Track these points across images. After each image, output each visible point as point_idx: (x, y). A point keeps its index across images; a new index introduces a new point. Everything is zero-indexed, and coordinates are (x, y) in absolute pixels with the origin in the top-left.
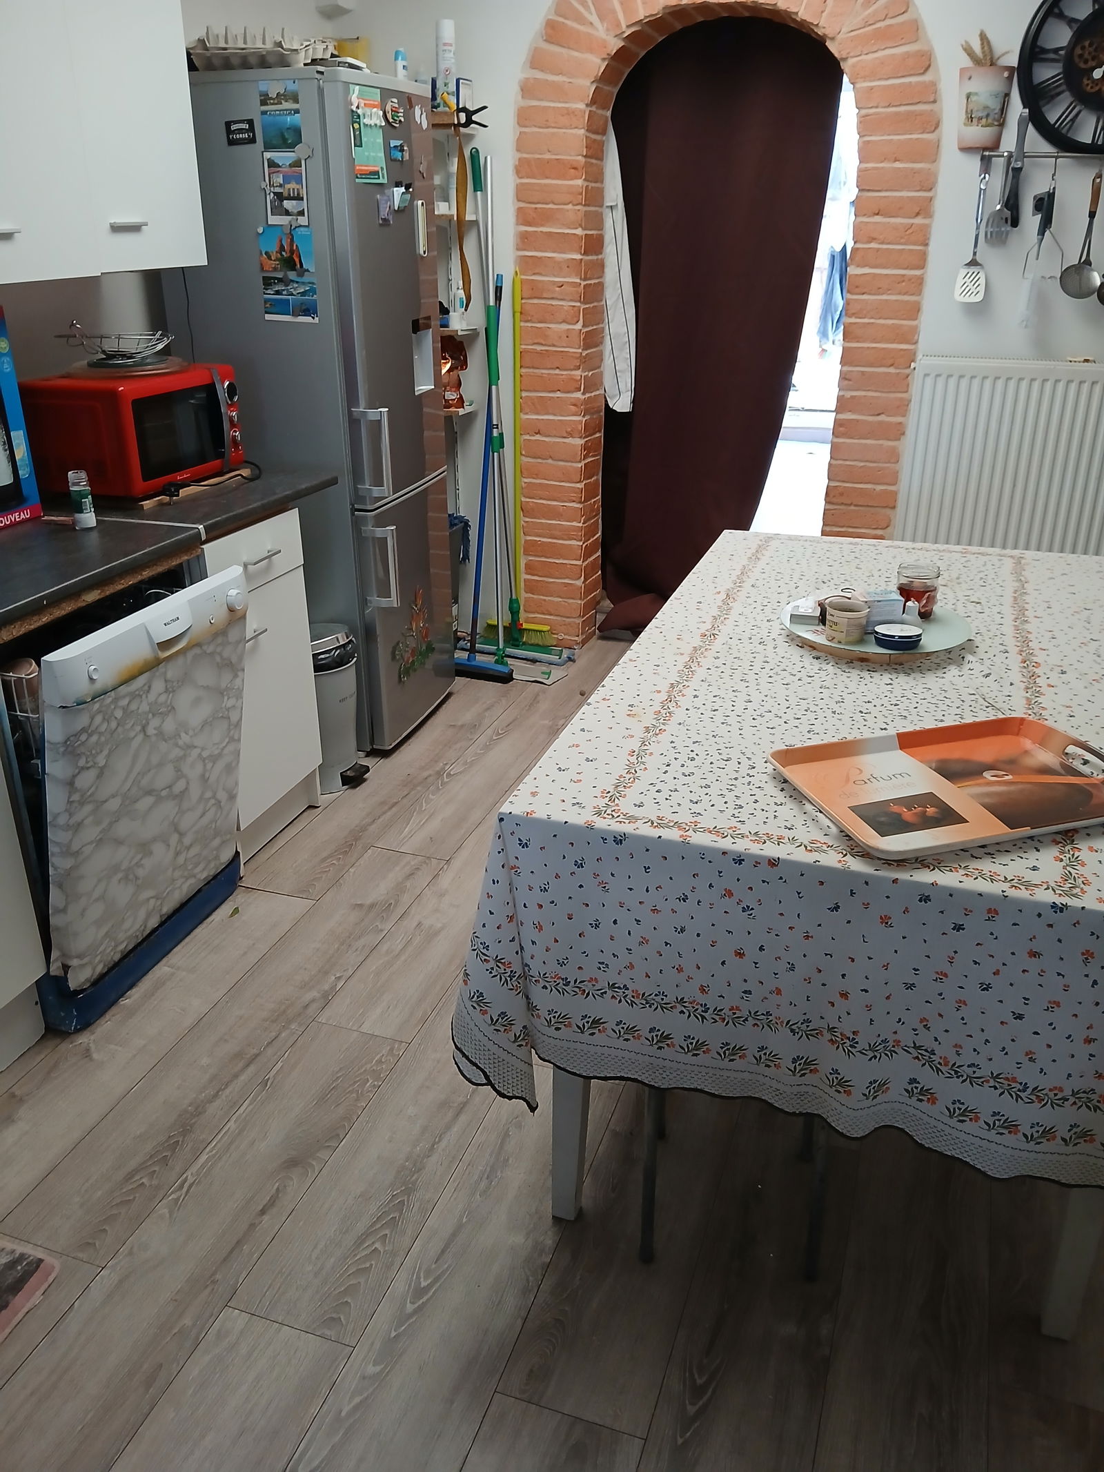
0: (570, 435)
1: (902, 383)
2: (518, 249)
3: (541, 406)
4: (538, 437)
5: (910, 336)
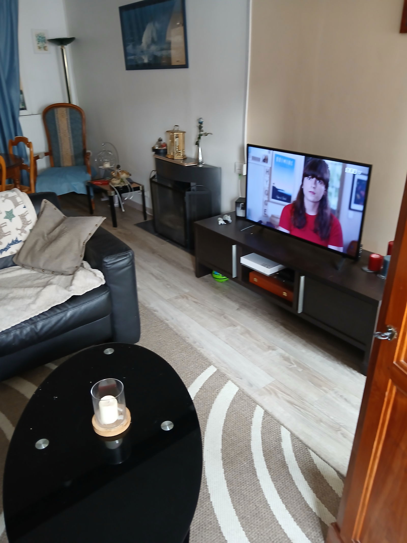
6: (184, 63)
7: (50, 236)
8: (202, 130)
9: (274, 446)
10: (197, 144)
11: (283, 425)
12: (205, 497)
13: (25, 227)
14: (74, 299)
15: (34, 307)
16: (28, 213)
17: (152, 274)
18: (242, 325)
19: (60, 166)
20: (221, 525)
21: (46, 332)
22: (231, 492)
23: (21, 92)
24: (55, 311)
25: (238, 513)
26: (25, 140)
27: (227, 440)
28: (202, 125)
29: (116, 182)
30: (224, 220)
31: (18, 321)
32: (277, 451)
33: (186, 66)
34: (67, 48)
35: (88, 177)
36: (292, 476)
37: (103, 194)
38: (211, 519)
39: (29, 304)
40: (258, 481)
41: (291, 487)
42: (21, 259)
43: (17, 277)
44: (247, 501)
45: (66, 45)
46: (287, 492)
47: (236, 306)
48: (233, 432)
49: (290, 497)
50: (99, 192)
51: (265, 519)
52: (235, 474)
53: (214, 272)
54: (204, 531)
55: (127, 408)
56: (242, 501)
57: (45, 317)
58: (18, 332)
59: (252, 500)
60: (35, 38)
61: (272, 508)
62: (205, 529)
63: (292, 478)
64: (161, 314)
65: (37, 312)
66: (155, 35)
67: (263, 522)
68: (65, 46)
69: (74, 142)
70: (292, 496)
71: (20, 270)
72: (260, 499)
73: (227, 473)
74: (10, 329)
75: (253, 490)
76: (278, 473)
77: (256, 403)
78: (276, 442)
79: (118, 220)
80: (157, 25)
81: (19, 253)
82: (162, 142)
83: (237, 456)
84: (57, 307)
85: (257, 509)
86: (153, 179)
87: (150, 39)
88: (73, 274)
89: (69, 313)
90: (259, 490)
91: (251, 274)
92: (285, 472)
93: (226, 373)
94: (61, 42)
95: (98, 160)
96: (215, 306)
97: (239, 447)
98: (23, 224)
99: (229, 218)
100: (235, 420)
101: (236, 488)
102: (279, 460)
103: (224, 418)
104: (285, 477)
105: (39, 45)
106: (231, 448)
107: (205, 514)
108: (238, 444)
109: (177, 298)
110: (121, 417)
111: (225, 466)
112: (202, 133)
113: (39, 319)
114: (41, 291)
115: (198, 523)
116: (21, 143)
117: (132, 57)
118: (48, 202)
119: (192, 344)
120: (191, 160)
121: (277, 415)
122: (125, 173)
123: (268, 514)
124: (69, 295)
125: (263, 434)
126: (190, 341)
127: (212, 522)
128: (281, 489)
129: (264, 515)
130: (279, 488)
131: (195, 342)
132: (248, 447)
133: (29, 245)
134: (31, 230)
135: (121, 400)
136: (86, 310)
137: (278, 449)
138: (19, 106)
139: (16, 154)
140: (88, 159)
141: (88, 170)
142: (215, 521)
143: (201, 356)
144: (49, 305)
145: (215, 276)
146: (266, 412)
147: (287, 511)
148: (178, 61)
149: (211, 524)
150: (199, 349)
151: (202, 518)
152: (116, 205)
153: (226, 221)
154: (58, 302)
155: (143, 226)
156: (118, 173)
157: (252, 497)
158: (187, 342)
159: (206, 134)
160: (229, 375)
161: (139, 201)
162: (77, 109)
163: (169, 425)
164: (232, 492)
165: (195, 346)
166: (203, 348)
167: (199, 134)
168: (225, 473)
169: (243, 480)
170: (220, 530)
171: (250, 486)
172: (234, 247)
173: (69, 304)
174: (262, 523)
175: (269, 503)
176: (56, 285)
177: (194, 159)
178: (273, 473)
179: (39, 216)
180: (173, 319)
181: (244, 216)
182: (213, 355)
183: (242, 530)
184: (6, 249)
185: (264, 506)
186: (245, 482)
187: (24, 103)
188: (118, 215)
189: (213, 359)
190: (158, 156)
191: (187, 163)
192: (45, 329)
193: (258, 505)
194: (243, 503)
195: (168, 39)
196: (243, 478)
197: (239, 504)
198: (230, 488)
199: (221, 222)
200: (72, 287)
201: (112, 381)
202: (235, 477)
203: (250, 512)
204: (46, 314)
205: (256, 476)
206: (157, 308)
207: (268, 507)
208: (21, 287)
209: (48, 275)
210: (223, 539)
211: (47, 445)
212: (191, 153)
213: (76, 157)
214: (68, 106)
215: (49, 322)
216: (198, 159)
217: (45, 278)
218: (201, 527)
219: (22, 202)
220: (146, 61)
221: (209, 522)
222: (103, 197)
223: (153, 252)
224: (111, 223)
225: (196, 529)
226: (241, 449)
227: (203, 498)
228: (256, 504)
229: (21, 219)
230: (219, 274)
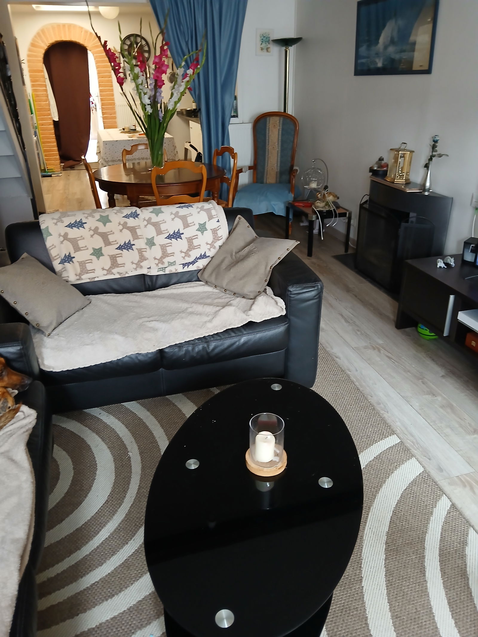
0: (50, 125)
1: (114, 108)
2: (32, 87)
3: (42, 119)
4: (42, 126)
5: (113, 100)
6: (426, 68)
7: (238, 255)
8: (436, 150)
9: (455, 549)
10: (427, 166)
11: (473, 527)
12: (356, 579)
13: (215, 243)
14: (250, 325)
15: (209, 325)
16: (220, 228)
17: (342, 316)
18: (445, 396)
19: (262, 183)
20: (369, 617)
21: (217, 354)
22: (388, 583)
23: (236, 98)
24: (230, 334)
25: (392, 609)
26: (231, 151)
27: (395, 524)
28: (437, 144)
29: (320, 205)
30: (444, 263)
31: (193, 337)
32: (458, 555)
33: (428, 71)
34: (292, 50)
35: (290, 197)
36: (471, 590)
37: (304, 218)
38: (358, 605)
39: (206, 322)
40: (426, 582)
41: (468, 603)
42: (206, 275)
43: (199, 293)
44: (407, 600)
45: (291, 46)
46: (462, 606)
47: (441, 372)
48: (406, 517)
49: (464, 614)
50: (299, 215)
51: (425, 628)
52: (398, 565)
53: (420, 325)
54: (347, 615)
55: (284, 451)
56: (401, 598)
57: (219, 338)
58: (190, 348)
59: (413, 601)
60: (259, 39)
61: (436, 619)
62: (349, 613)
63: (471, 593)
64: (343, 362)
65: (211, 332)
66: (395, 34)
67: (422, 631)
68: (290, 48)
69: (282, 157)
70: (466, 614)
71: (203, 286)
72: (423, 604)
73: (388, 561)
74: (183, 344)
75: (417, 590)
76: (454, 581)
77: (442, 492)
78: (460, 544)
79: (314, 249)
80: (401, 22)
81: (205, 268)
82: (383, 162)
83: (404, 546)
84: (232, 329)
85: (418, 613)
86: (364, 205)
87: (389, 39)
88: (255, 298)
89: (243, 339)
90: (424, 592)
91: (469, 336)
92: (463, 582)
93: (411, 448)
94: (286, 42)
95: (305, 179)
96: (414, 366)
97: (410, 536)
98: (214, 238)
99: (452, 262)
100: (411, 504)
101: (395, 581)
102: (458, 566)
103: (398, 498)
104: (461, 589)
105: (262, 46)
106: (399, 535)
107: (353, 598)
108: (409, 532)
109: (366, 347)
110: (277, 459)
111: (388, 552)
112: (434, 153)
113: (212, 339)
114: (219, 310)
115: (342, 605)
116: (227, 154)
117: (363, 61)
118: (243, 219)
119: (375, 405)
120: (415, 185)
121: (467, 513)
122: (332, 195)
123: (429, 624)
124: (246, 320)
125: (444, 530)
126: (373, 400)
127: (359, 609)
128: (454, 601)
129: (424, 623)
130: (451, 598)
131: (379, 404)
132: (422, 541)
133: (216, 262)
134: (220, 247)
135: (279, 441)
136: (260, 339)
137: (459, 553)
138: (231, 114)
139: (220, 165)
140: (294, 176)
141: (292, 189)
142: (362, 608)
143: (384, 421)
144: (225, 327)
145: (420, 330)
146: (453, 506)
147: (456, 629)
148: (421, 66)
149: (357, 611)
150: (382, 412)
151: (347, 600)
152: (316, 231)
153: (446, 264)
154: (235, 325)
155: (342, 259)
156: (324, 195)
157: (414, 598)
158: (369, 401)
159: (440, 156)
160: (414, 452)
161: (342, 229)
162: (292, 119)
163: (328, 482)
164: (390, 584)
165: (378, 408)
166: (388, 412)
167: (431, 154)
168: (385, 560)
169: (407, 575)
170: (366, 620)
171: (414, 585)
172: (452, 298)
173: (245, 330)
174: (419, 632)
175: (434, 611)
176: (235, 307)
177: (420, 185)
178: (446, 579)
179: (230, 233)
180: (357, 370)
181: (473, 261)
182: (398, 424)
183: (393, 630)
184: (193, 263)
185: (427, 613)
186: (409, 578)
187: (236, 110)
188: (315, 243)
189: (398, 428)
190: (375, 178)
191: (410, 189)
192: (217, 351)
193: (419, 609)
194: (400, 601)
195: (412, 38)
196: (407, 572)
197: (395, 600)
198: (388, 579)
199: (441, 264)
200: (251, 312)
201: (274, 417)
202: (397, 569)
203: (407, 613)
204: (221, 335)
205: (424, 576)
206: (340, 355)
207: (432, 615)
208: (201, 304)
209: (229, 296)
210: (368, 632)
211: (197, 467)
212: (417, 177)
213: (281, 173)
214: (283, 115)
215: (222, 344)
216: (424, 185)
217: (226, 298)
218: (344, 610)
219: (217, 215)
220: (380, 65)
221: (355, 607)
222: (302, 222)
223: (348, 290)
224: (306, 251)
225: (338, 610)
226: (412, 540)
227: (354, 579)
228: (418, 607)
229: (213, 233)
230: (427, 329)
